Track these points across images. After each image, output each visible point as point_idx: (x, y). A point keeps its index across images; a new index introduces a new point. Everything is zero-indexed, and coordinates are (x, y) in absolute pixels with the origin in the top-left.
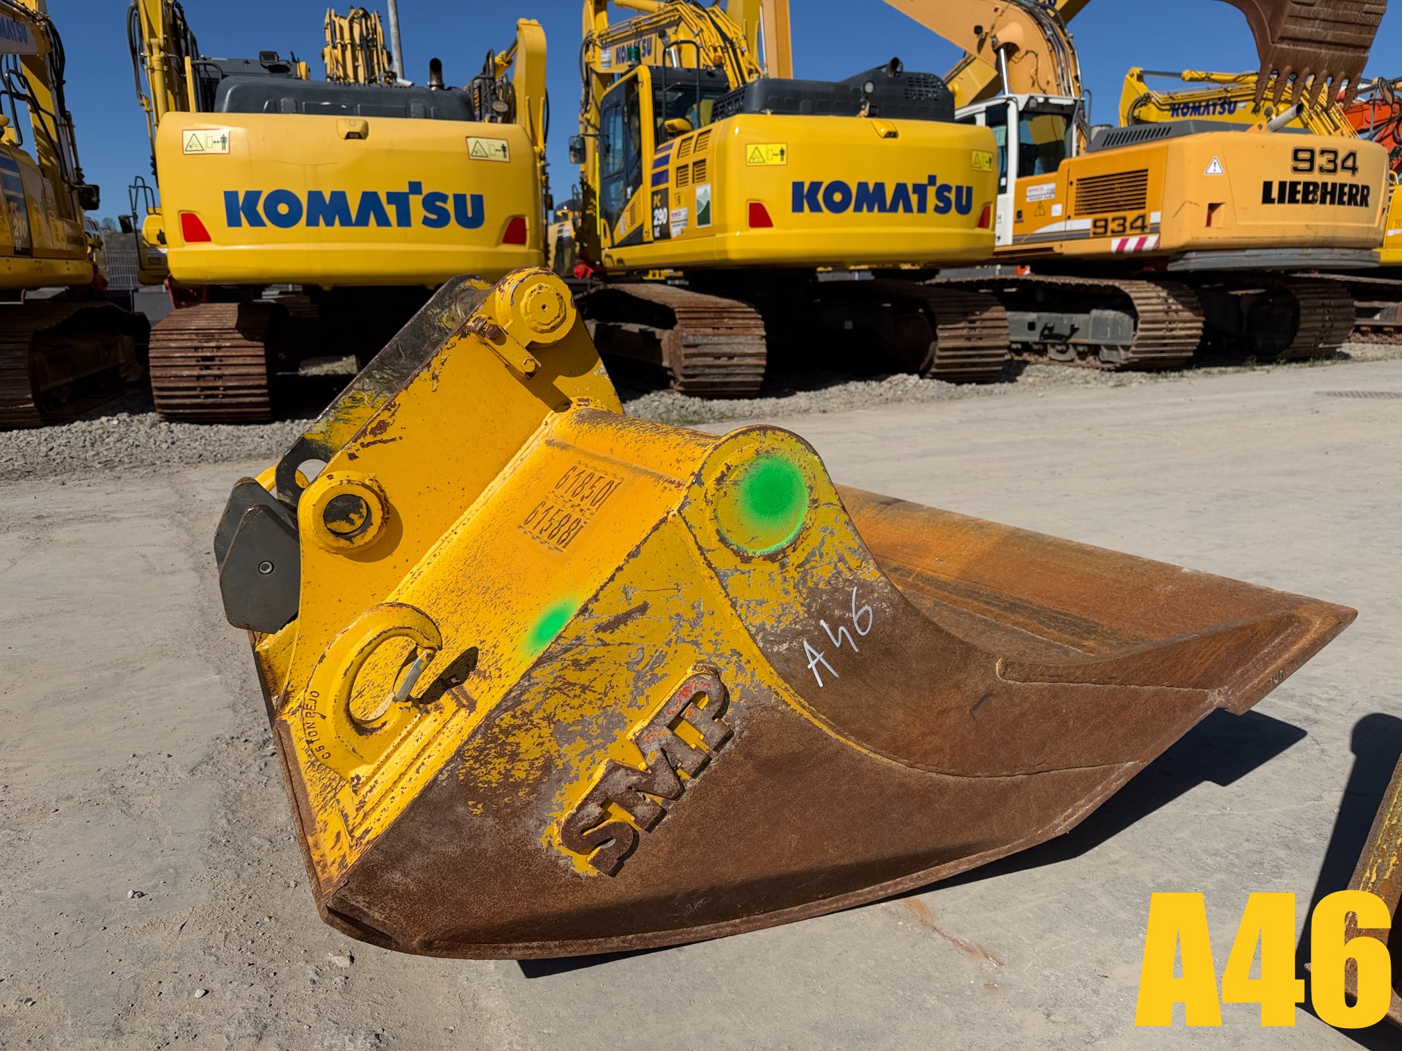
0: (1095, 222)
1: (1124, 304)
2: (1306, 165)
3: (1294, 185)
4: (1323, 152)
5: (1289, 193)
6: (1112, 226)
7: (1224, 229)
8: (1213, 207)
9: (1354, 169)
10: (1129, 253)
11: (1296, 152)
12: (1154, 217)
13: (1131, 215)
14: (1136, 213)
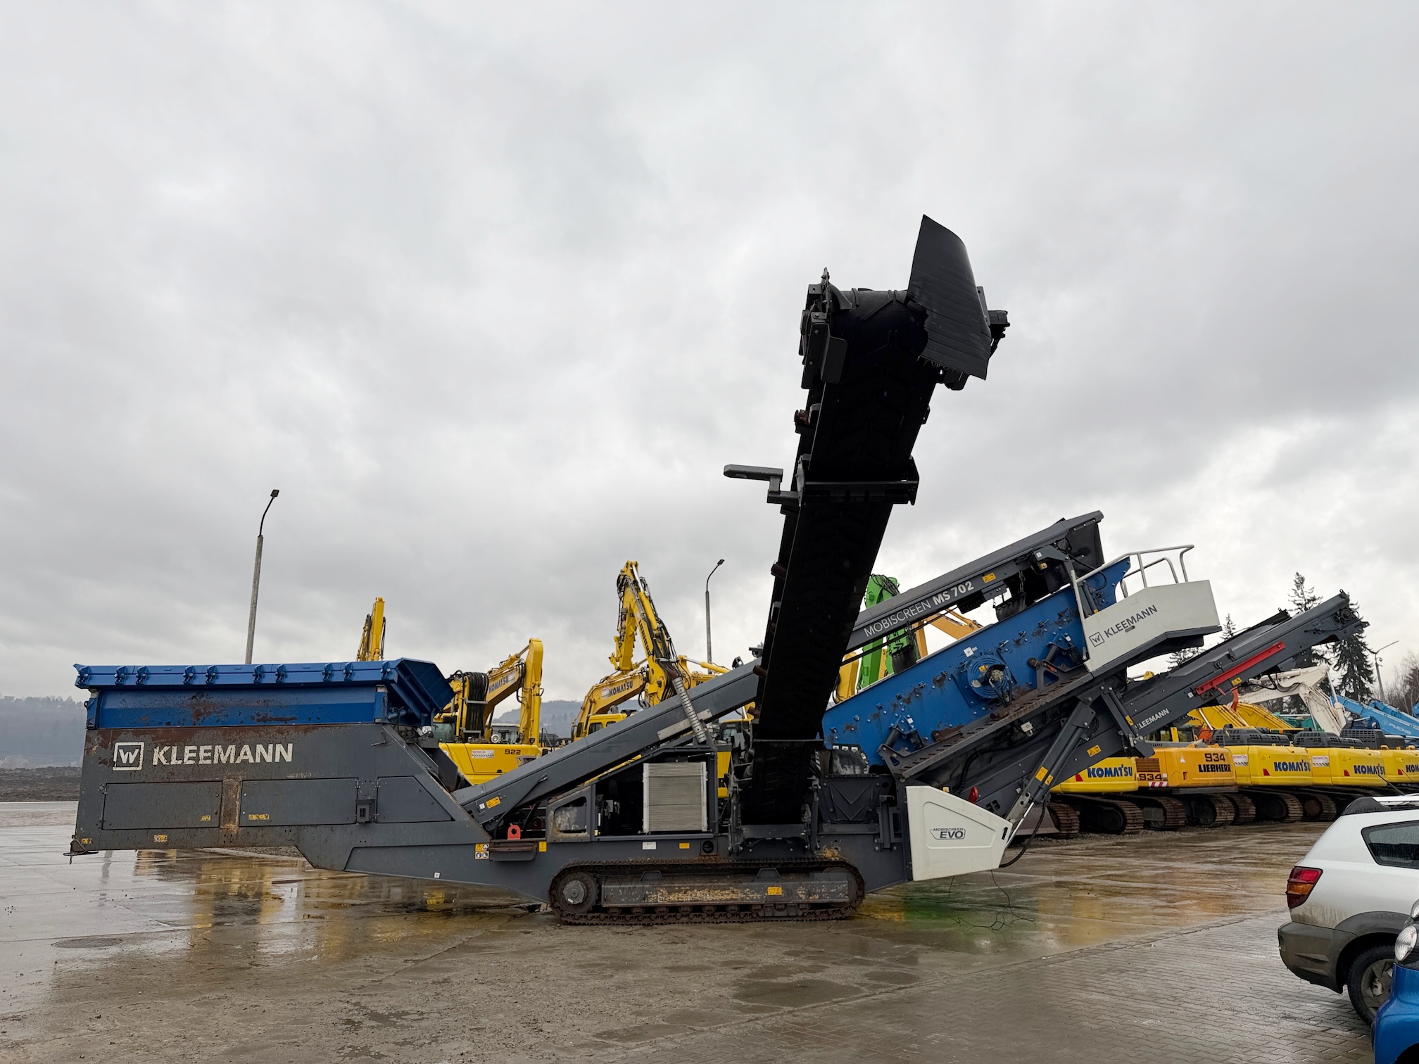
0: (1140, 775)
1: (1159, 805)
2: (1210, 759)
3: (1208, 766)
4: (1214, 754)
5: (1206, 769)
6: (1147, 777)
7: (1188, 782)
8: (1184, 773)
9: (1224, 759)
10: (1156, 788)
11: (1206, 755)
12: (1164, 776)
13: (1155, 774)
14: (1157, 773)
